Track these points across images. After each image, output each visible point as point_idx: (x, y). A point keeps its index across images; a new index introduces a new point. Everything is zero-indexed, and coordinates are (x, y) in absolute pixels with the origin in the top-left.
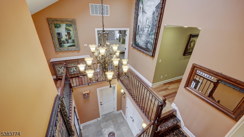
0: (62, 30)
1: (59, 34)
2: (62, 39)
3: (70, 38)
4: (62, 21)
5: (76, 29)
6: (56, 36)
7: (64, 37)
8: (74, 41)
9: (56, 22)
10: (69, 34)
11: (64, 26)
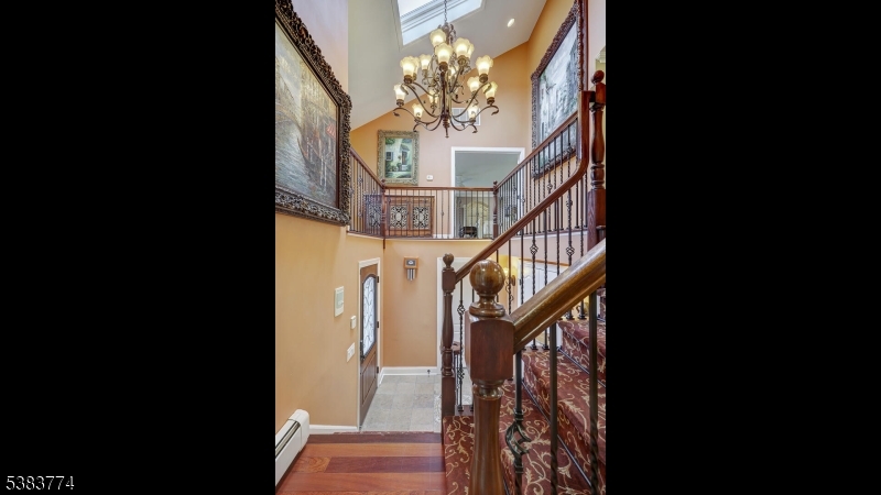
0: (396, 149)
1: (389, 155)
2: (392, 164)
3: (404, 163)
4: (399, 134)
5: (417, 146)
6: (384, 156)
7: (395, 161)
8: (409, 168)
9: (388, 135)
10: (404, 154)
11: (399, 142)
